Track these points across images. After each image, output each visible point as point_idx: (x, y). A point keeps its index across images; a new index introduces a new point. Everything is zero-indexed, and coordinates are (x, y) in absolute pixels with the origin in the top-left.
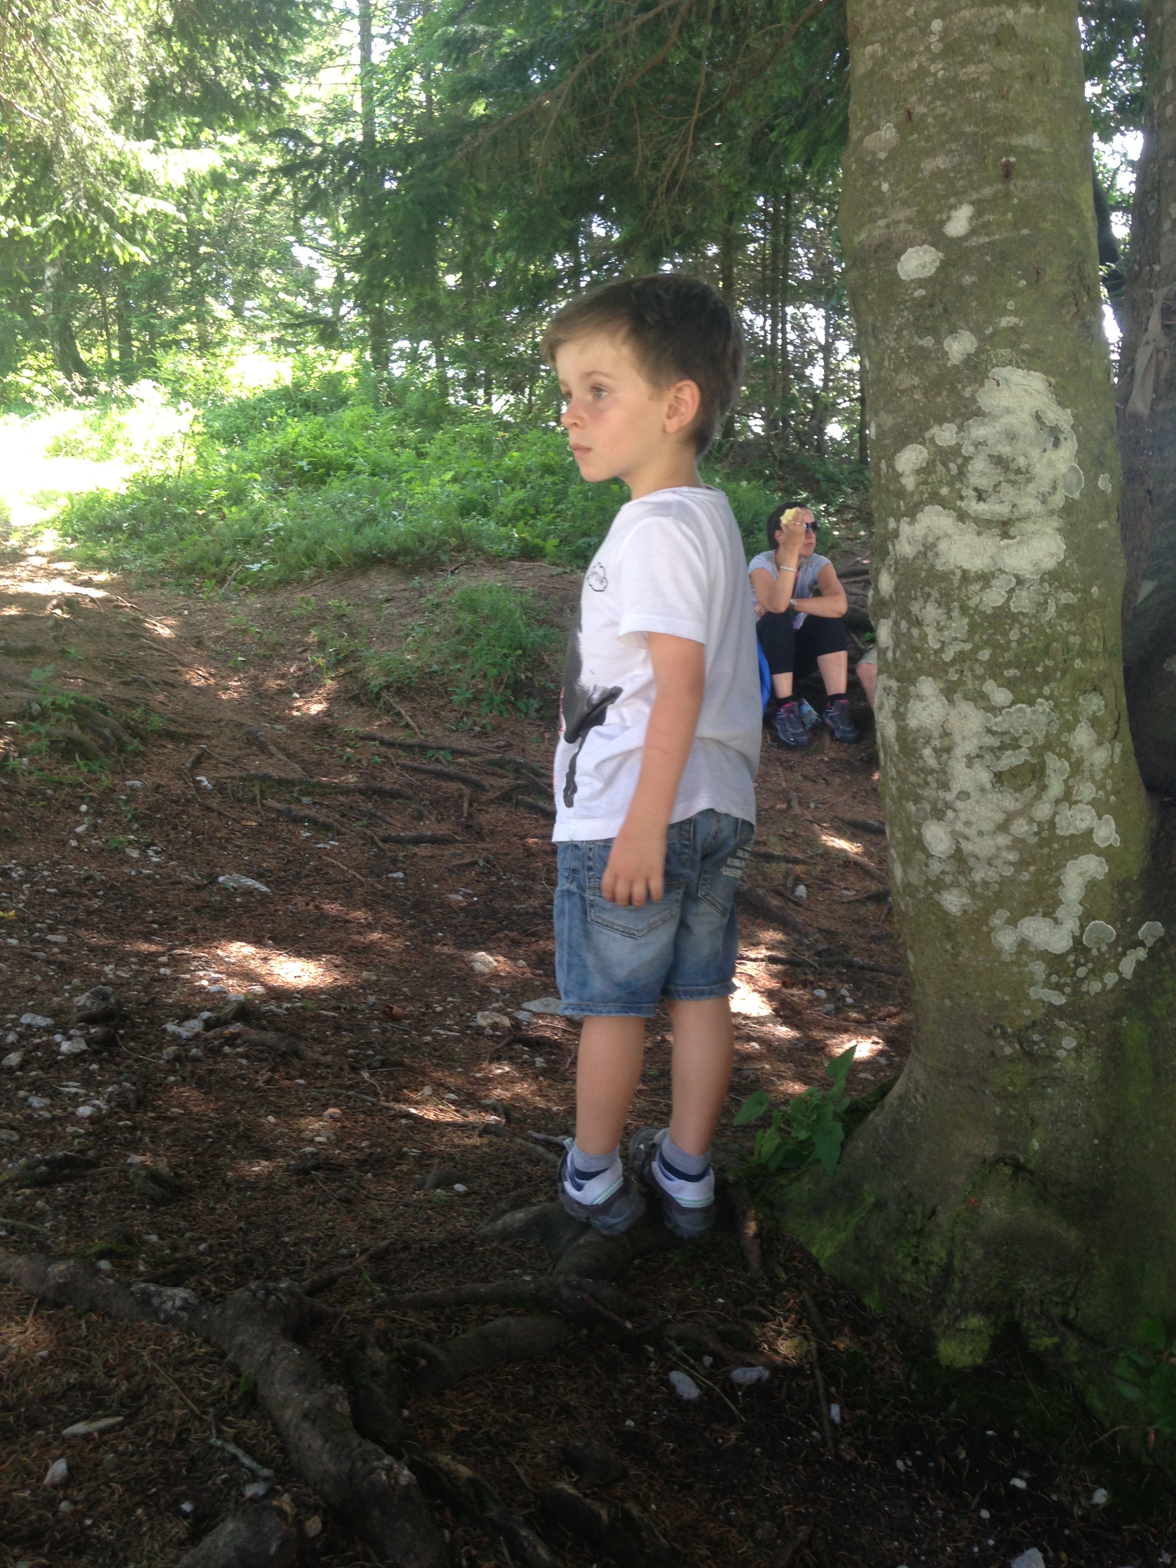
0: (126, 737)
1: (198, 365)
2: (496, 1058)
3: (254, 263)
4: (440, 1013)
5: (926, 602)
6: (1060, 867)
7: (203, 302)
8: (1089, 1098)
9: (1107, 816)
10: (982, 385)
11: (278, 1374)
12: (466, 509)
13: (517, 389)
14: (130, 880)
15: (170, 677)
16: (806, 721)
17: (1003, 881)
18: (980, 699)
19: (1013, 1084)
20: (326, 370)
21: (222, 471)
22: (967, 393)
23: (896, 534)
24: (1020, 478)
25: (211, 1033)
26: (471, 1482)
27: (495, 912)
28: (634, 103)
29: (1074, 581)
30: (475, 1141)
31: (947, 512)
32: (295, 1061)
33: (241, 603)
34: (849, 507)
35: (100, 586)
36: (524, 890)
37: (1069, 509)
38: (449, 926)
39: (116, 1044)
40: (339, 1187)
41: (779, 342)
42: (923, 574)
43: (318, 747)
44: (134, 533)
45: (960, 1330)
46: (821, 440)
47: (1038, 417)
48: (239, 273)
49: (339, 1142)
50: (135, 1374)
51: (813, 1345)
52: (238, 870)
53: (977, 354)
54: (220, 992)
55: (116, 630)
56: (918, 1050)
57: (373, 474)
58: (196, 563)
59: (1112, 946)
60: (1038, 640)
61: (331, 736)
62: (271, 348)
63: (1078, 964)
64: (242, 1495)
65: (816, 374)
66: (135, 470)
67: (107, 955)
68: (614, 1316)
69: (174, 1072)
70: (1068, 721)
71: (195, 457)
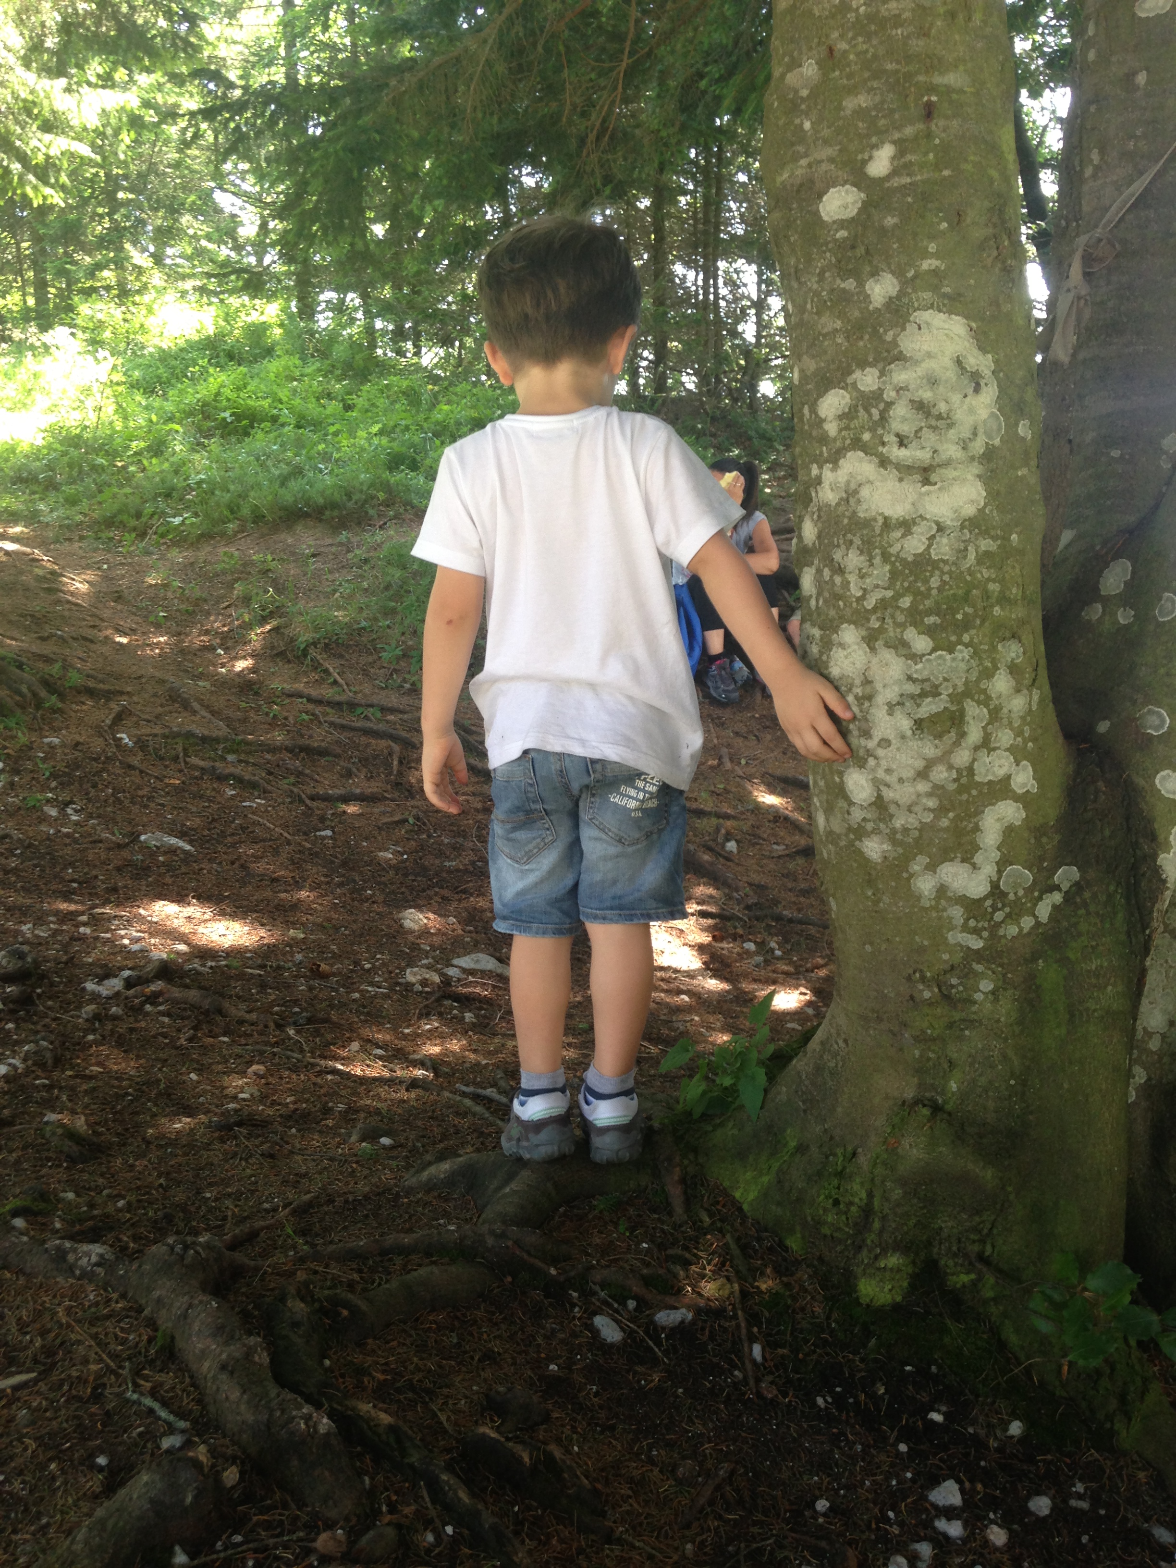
0: (43, 693)
1: (118, 313)
2: (426, 1014)
3: (174, 209)
4: (369, 970)
5: (848, 549)
6: (979, 813)
7: (121, 249)
8: (1006, 1039)
9: (1025, 762)
10: (904, 329)
11: (196, 1327)
12: (395, 462)
13: (446, 341)
14: (48, 839)
15: (89, 633)
16: (738, 677)
17: (923, 828)
18: (901, 646)
19: (931, 1026)
20: (249, 320)
21: (142, 422)
22: (889, 337)
23: (819, 481)
24: (940, 423)
25: (132, 992)
26: (392, 1428)
27: (425, 869)
28: (562, 48)
29: (994, 528)
30: (403, 1094)
31: (868, 458)
32: (219, 1018)
33: (162, 557)
34: (781, 465)
35: (14, 539)
36: (456, 848)
37: (989, 455)
38: (379, 883)
39: (33, 1003)
40: (262, 1143)
41: (711, 297)
42: (846, 521)
43: (243, 705)
44: (51, 486)
45: (879, 1269)
46: (753, 397)
47: (959, 362)
48: (158, 219)
49: (263, 1098)
50: (49, 1331)
51: (736, 1286)
52: (160, 828)
53: (898, 297)
54: (141, 951)
55: (33, 584)
56: (840, 995)
57: (298, 426)
58: (115, 516)
59: (1029, 890)
60: (958, 587)
61: (256, 694)
62: (193, 297)
63: (995, 909)
64: (159, 1448)
65: (748, 330)
66: (50, 419)
67: (24, 914)
68: (539, 1263)
69: (94, 1031)
70: (987, 668)
71: (114, 407)
